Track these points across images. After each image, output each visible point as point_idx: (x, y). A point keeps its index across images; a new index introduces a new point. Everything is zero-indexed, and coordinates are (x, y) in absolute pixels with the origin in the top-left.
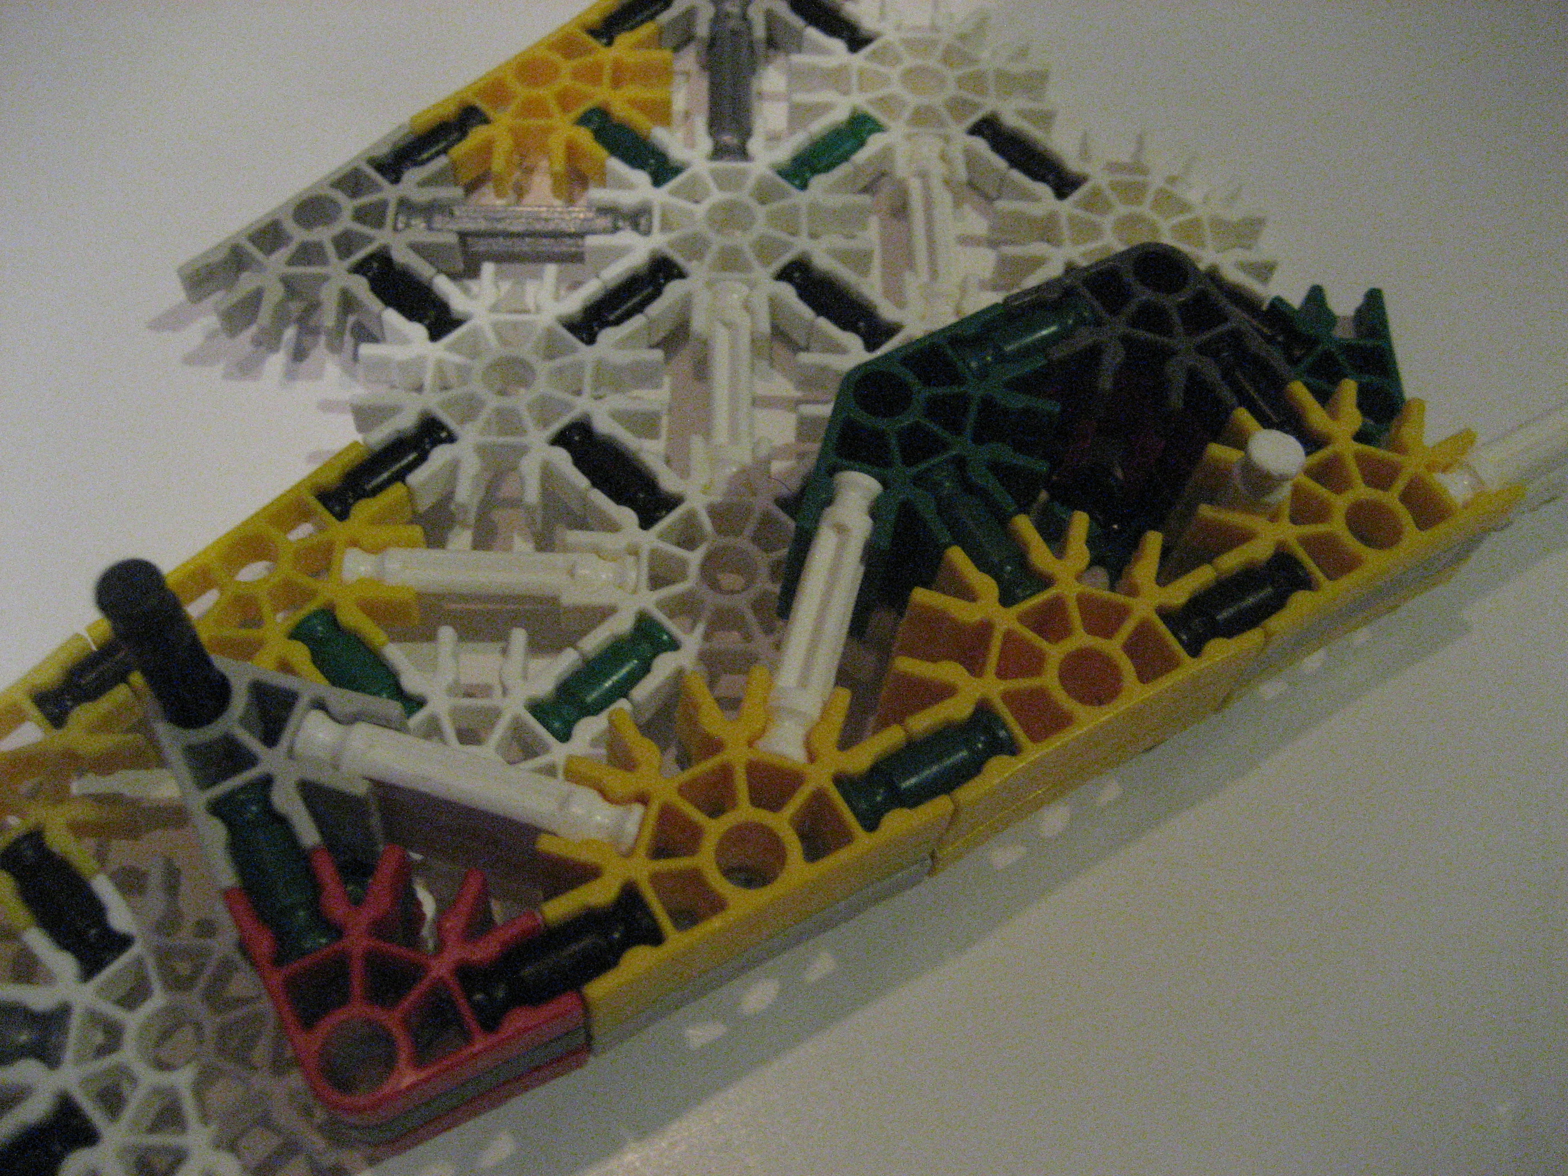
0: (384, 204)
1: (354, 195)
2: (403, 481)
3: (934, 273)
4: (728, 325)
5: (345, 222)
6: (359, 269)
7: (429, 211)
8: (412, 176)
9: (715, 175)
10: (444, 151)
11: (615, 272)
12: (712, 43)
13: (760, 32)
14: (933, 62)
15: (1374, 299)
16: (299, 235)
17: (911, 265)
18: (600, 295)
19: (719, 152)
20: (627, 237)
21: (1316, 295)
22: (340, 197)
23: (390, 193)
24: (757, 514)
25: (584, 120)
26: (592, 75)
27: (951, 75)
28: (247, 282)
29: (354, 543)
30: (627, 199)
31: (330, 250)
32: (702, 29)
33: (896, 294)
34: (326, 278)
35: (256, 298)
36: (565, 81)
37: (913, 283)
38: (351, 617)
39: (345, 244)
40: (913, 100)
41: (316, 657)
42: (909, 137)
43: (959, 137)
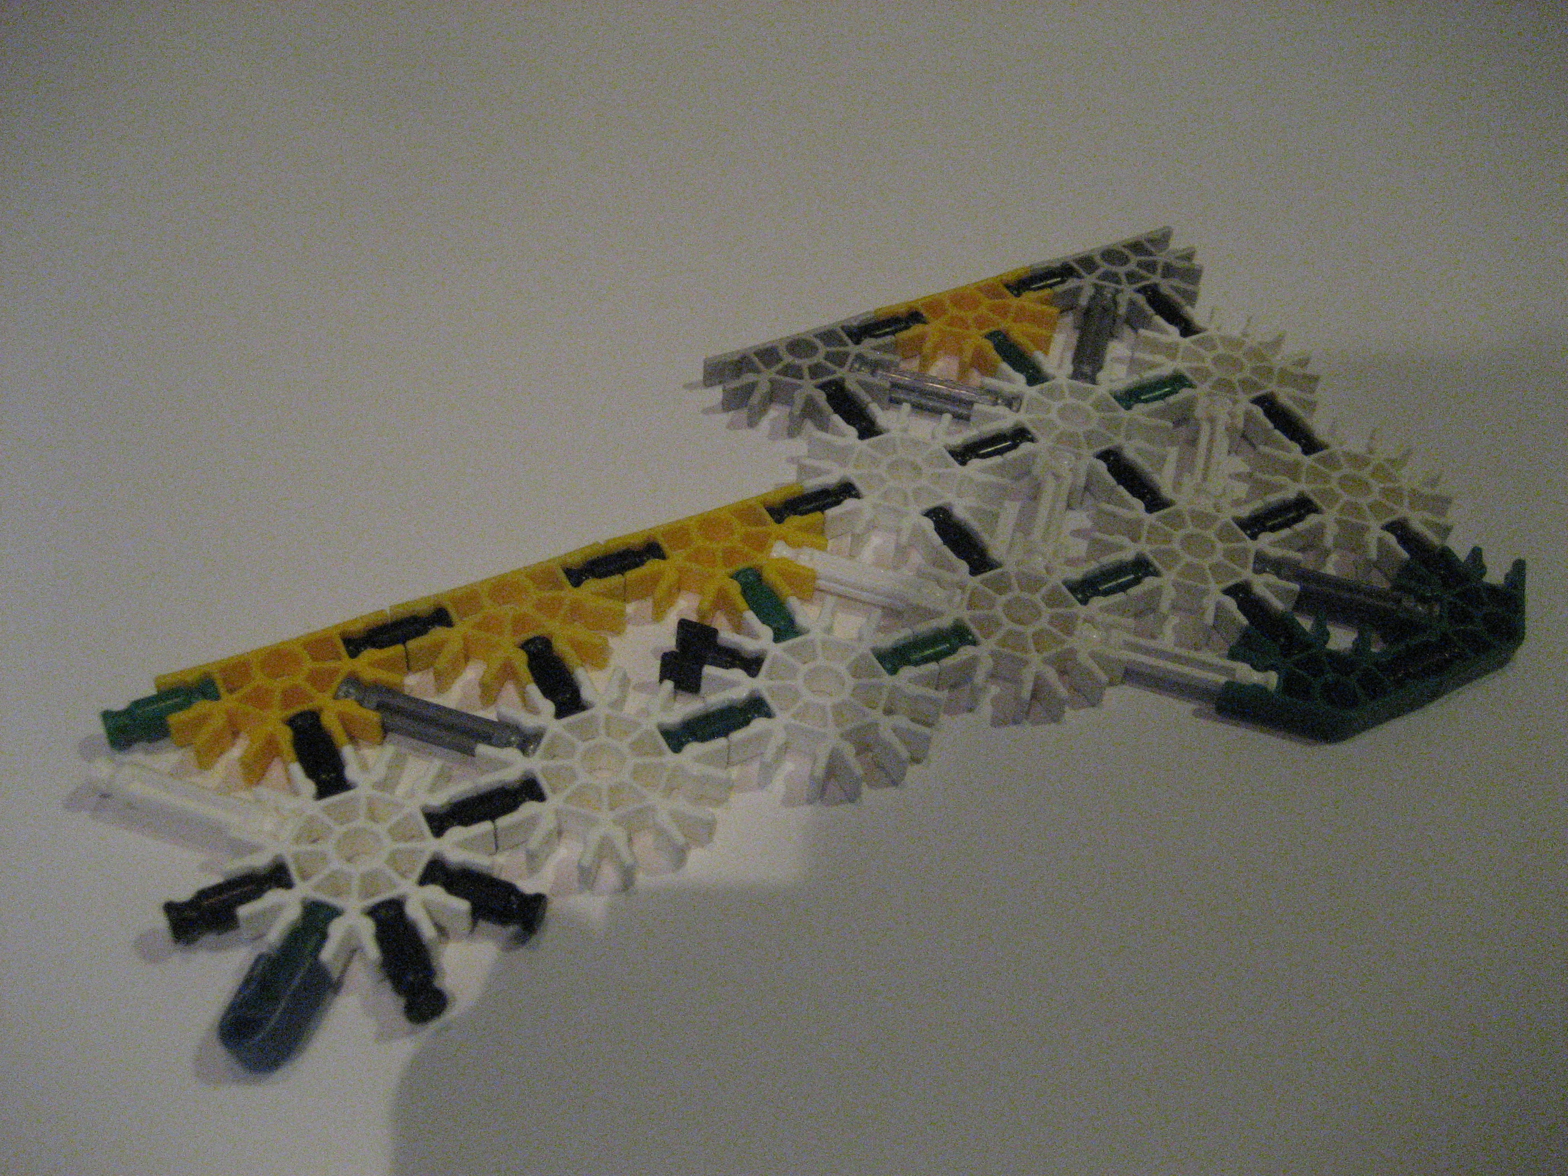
0: (847, 355)
1: (827, 344)
2: (823, 513)
3: (1205, 479)
4: (1057, 477)
5: (819, 358)
6: (822, 387)
7: (874, 366)
8: (869, 343)
9: (1070, 387)
10: (893, 333)
11: (989, 428)
12: (1087, 312)
13: (1122, 310)
14: (1239, 354)
15: (1519, 567)
16: (788, 359)
17: (1191, 472)
18: (976, 440)
19: (1076, 375)
20: (1002, 410)
21: (1476, 553)
22: (819, 343)
23: (853, 349)
24: (1049, 586)
25: (989, 336)
26: (1003, 312)
27: (1248, 365)
28: (749, 378)
29: (784, 538)
30: (1008, 388)
31: (806, 372)
32: (1083, 301)
33: (1177, 485)
34: (800, 387)
35: (752, 387)
36: (983, 310)
37: (1188, 482)
38: (771, 576)
39: (816, 371)
40: (1217, 373)
41: (744, 593)
42: (1209, 395)
43: (1244, 403)
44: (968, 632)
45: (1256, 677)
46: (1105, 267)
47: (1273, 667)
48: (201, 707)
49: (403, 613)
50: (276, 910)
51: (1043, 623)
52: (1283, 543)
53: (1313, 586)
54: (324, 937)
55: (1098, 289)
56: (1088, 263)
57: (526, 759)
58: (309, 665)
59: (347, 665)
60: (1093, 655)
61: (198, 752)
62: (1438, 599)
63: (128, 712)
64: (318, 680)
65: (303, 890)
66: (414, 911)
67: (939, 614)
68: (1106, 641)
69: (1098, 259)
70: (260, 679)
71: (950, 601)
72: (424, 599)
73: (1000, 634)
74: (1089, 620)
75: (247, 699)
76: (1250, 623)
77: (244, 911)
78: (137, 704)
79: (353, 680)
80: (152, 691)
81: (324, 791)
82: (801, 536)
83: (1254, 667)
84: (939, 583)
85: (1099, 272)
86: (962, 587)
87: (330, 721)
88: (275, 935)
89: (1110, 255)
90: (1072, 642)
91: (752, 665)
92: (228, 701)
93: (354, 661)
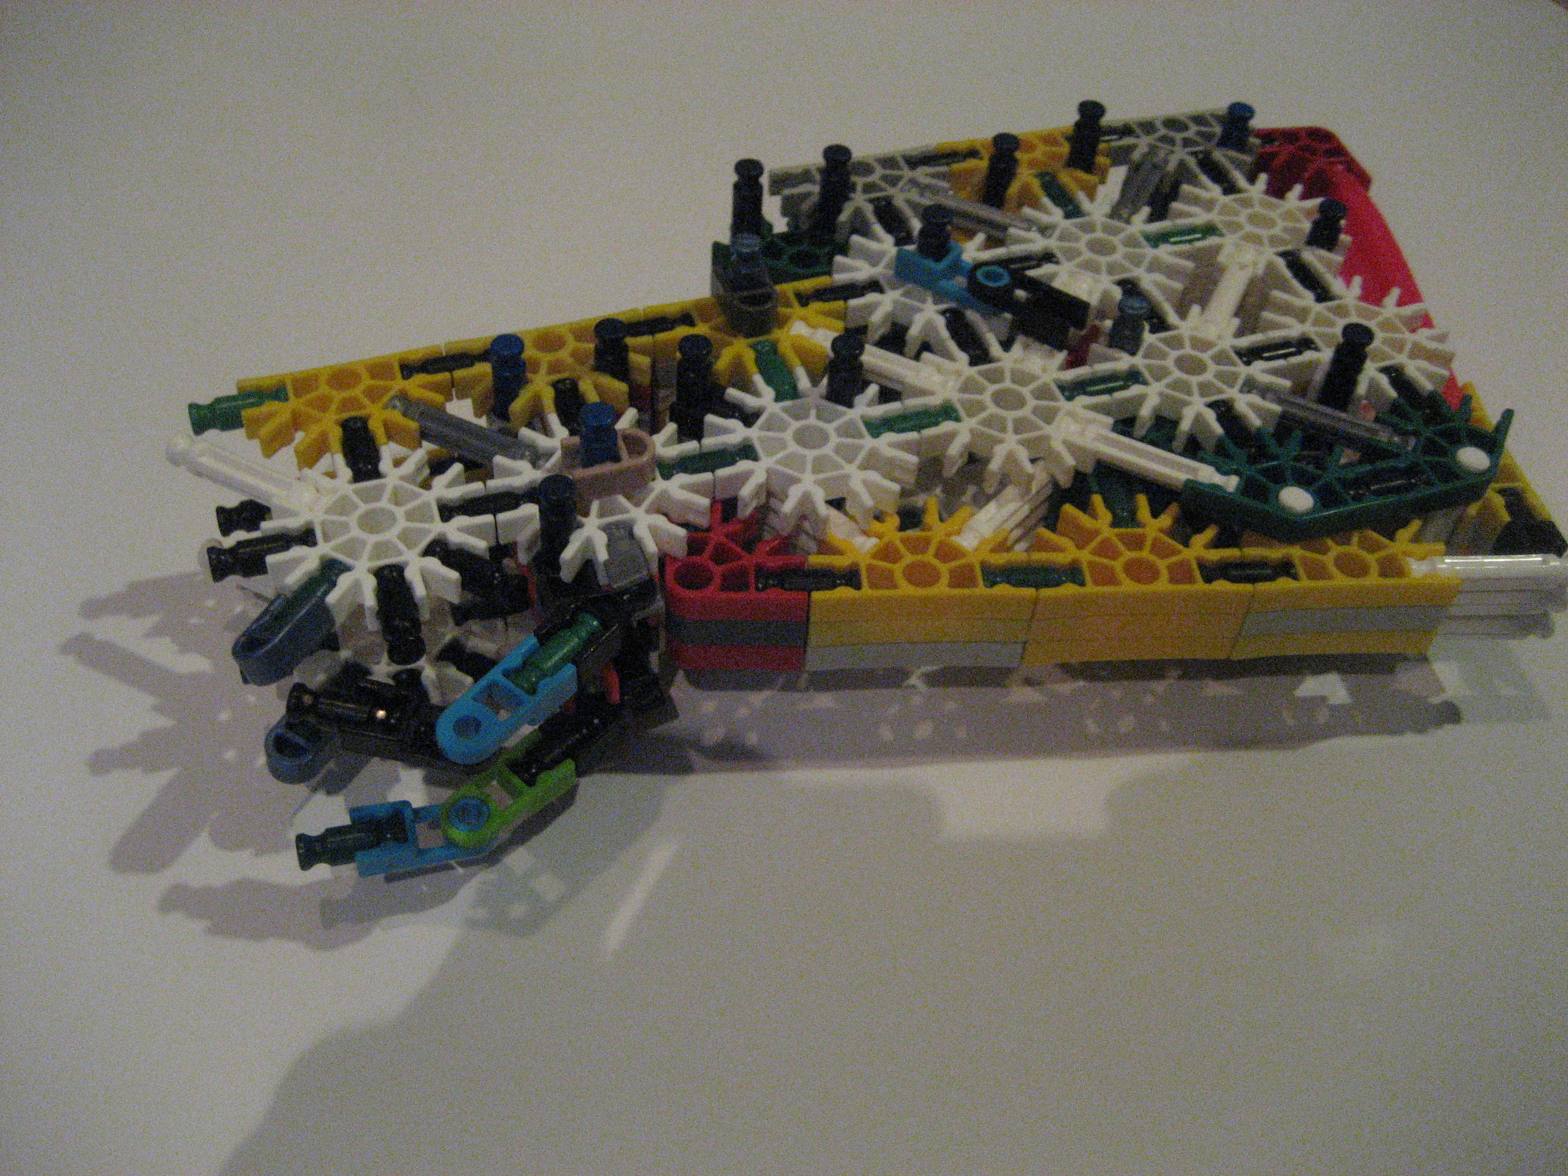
0: (901, 177)
1: (885, 167)
2: (846, 302)
5: (875, 178)
6: (871, 201)
8: (923, 170)
9: (1104, 224)
10: (948, 164)
15: (1507, 415)
19: (1113, 215)
22: (877, 166)
23: (908, 174)
24: (1040, 382)
25: (1039, 176)
28: (806, 187)
29: (804, 319)
30: (1044, 219)
31: (859, 188)
32: (1137, 156)
35: (807, 195)
36: (1037, 154)
38: (785, 349)
40: (1249, 228)
41: (758, 361)
42: (1237, 245)
43: (1269, 254)
44: (955, 411)
45: (1218, 479)
46: (1163, 131)
47: (1236, 472)
48: (270, 406)
49: (457, 349)
50: (297, 562)
51: (1026, 412)
52: (1276, 372)
53: (1294, 410)
54: (333, 584)
55: (1153, 149)
56: (1148, 127)
57: (534, 471)
58: (367, 381)
59: (399, 384)
60: (1065, 442)
61: (262, 442)
62: (1415, 433)
63: (211, 407)
64: (373, 394)
65: (324, 549)
66: (412, 575)
67: (931, 393)
68: (1082, 433)
69: (1158, 124)
70: (324, 389)
71: (944, 385)
72: (479, 340)
73: (983, 415)
74: (1071, 414)
75: (310, 404)
76: (1226, 433)
77: (271, 559)
78: (218, 401)
79: (403, 396)
80: (234, 392)
81: (359, 476)
82: (821, 319)
83: (1219, 470)
84: (939, 371)
85: (1157, 135)
86: (958, 373)
87: (376, 426)
88: (294, 579)
89: (1172, 123)
90: (1048, 430)
91: (749, 418)
92: (294, 403)
93: (407, 382)
